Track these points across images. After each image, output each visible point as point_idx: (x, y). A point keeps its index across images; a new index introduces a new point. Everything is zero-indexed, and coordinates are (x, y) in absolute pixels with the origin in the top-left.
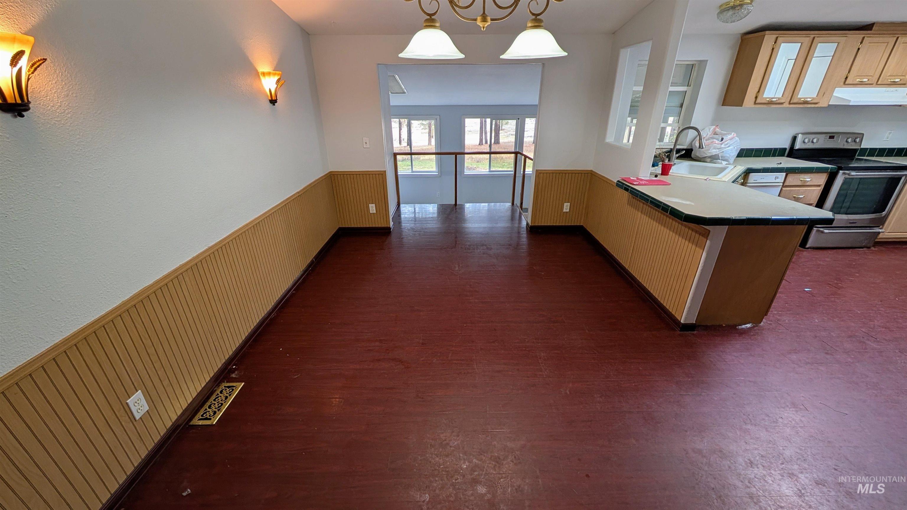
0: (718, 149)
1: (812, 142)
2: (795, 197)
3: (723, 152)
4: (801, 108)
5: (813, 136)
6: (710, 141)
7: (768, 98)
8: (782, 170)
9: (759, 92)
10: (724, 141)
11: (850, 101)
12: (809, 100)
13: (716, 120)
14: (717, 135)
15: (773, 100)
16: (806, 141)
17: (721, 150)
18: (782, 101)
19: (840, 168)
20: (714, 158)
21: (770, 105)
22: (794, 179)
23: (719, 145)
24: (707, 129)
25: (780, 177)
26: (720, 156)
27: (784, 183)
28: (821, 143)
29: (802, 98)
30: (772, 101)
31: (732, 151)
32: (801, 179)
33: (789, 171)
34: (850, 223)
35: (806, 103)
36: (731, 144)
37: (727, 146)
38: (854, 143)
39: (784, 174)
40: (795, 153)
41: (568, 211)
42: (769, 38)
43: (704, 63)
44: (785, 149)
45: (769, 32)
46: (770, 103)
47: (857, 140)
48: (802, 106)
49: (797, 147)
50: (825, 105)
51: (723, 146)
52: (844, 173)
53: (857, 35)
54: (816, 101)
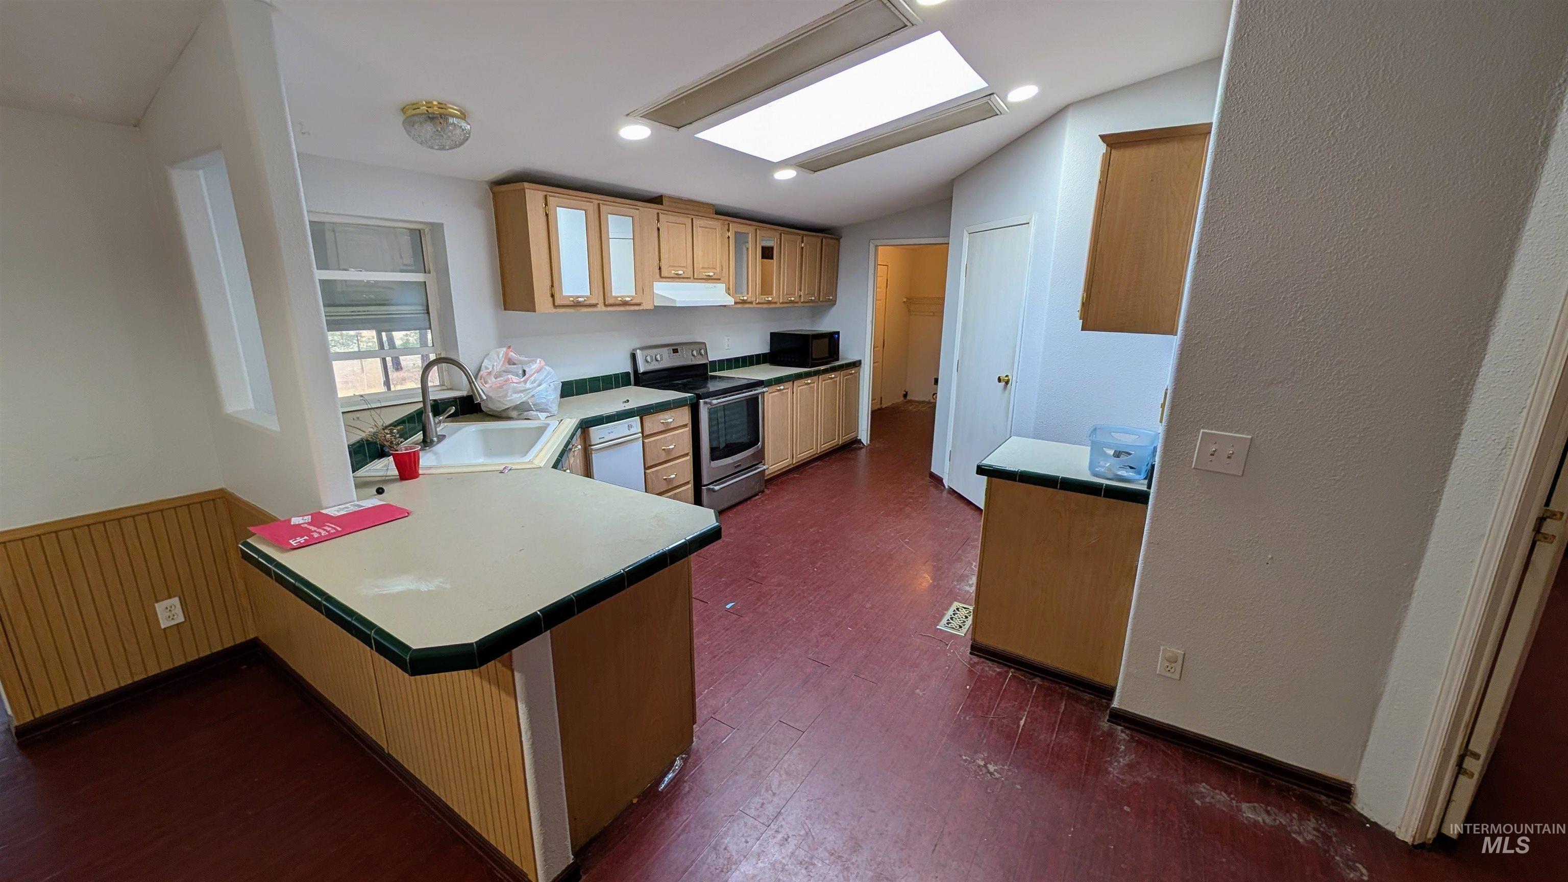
0: (522, 391)
1: (657, 360)
2: (664, 449)
3: (533, 396)
4: (620, 311)
5: (655, 351)
6: (502, 378)
7: (571, 297)
8: (631, 412)
9: (552, 286)
10: (527, 375)
11: (674, 301)
12: (628, 299)
13: (505, 338)
14: (514, 364)
15: (580, 299)
16: (649, 359)
17: (530, 393)
18: (593, 302)
19: (699, 397)
20: (522, 410)
21: (578, 308)
22: (653, 423)
23: (522, 384)
24: (493, 354)
25: (634, 424)
26: (531, 404)
27: (642, 432)
28: (666, 361)
29: (619, 297)
30: (579, 302)
31: (549, 391)
32: (662, 421)
33: (643, 412)
34: (736, 467)
35: (625, 304)
36: (542, 380)
37: (535, 385)
38: (700, 357)
39: (638, 418)
40: (642, 379)
41: (181, 619)
42: (534, 197)
43: (437, 229)
44: (628, 374)
45: (526, 185)
46: (577, 305)
47: (703, 352)
48: (622, 309)
49: (641, 369)
50: (651, 307)
51: (528, 385)
52: (705, 403)
53: (651, 211)
54: (638, 301)
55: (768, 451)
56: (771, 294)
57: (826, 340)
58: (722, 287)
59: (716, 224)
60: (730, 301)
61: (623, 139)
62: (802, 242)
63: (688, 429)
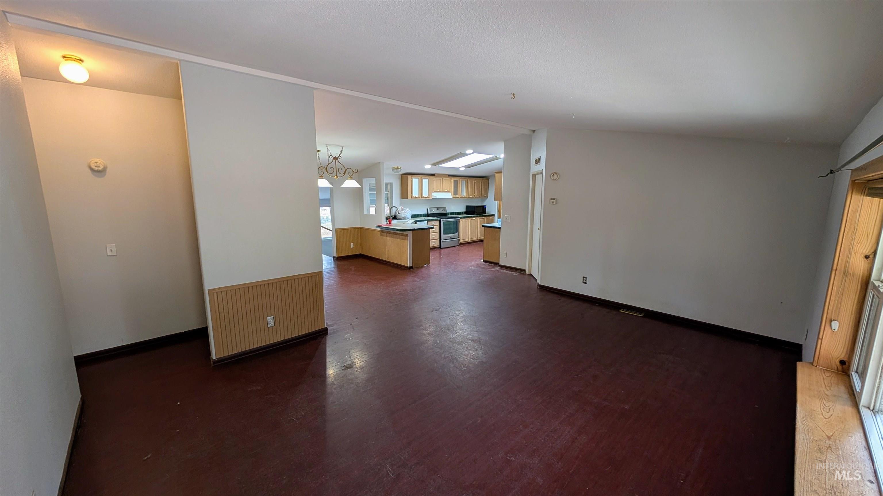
1: (433, 211)
5: (433, 209)
7: (415, 196)
9: (411, 194)
10: (406, 211)
11: (437, 197)
13: (401, 204)
14: (403, 209)
16: (431, 211)
17: (406, 215)
18: (419, 197)
19: (441, 219)
20: (404, 218)
24: (399, 207)
26: (406, 217)
28: (436, 211)
29: (424, 196)
31: (409, 215)
32: (432, 223)
34: (451, 237)
35: (426, 198)
36: (408, 213)
39: (427, 222)
40: (429, 215)
41: (353, 247)
42: (409, 177)
43: (391, 184)
44: (426, 214)
45: (408, 175)
46: (416, 198)
47: (445, 210)
48: (425, 199)
49: (429, 213)
50: (431, 198)
51: (406, 213)
52: (443, 220)
53: (432, 177)
54: (429, 197)
55: (461, 236)
56: (457, 195)
57: (482, 208)
58: (450, 194)
59: (449, 179)
60: (452, 197)
61: (426, 169)
62: (475, 181)
63: (439, 226)
